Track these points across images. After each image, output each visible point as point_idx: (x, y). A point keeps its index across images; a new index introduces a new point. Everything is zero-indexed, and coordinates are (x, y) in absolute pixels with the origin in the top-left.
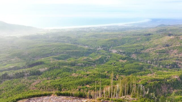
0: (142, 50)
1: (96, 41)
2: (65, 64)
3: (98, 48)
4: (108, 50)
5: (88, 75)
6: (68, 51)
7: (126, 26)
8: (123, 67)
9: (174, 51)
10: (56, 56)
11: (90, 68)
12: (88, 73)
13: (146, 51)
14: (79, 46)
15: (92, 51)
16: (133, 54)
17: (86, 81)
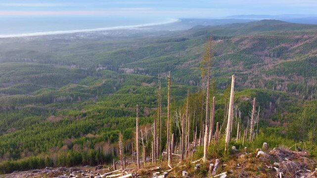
0: (176, 64)
1: (92, 55)
2: (30, 101)
3: (98, 67)
4: (118, 70)
5: (85, 115)
6: (33, 76)
7: (141, 29)
8: (152, 94)
9: (226, 61)
10: (6, 88)
11: (87, 102)
12: (84, 111)
13: (183, 65)
14: (58, 66)
15: (86, 73)
16: (163, 73)
17: (85, 126)
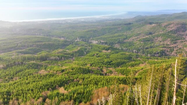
0: (124, 39)
1: (74, 32)
2: (33, 59)
3: (76, 39)
4: (88, 41)
5: (63, 71)
6: (39, 43)
7: (103, 18)
8: (109, 58)
9: (158, 38)
10: (22, 50)
11: (67, 61)
12: (64, 68)
13: (129, 40)
14: (54, 38)
15: (69, 43)
16: (116, 44)
